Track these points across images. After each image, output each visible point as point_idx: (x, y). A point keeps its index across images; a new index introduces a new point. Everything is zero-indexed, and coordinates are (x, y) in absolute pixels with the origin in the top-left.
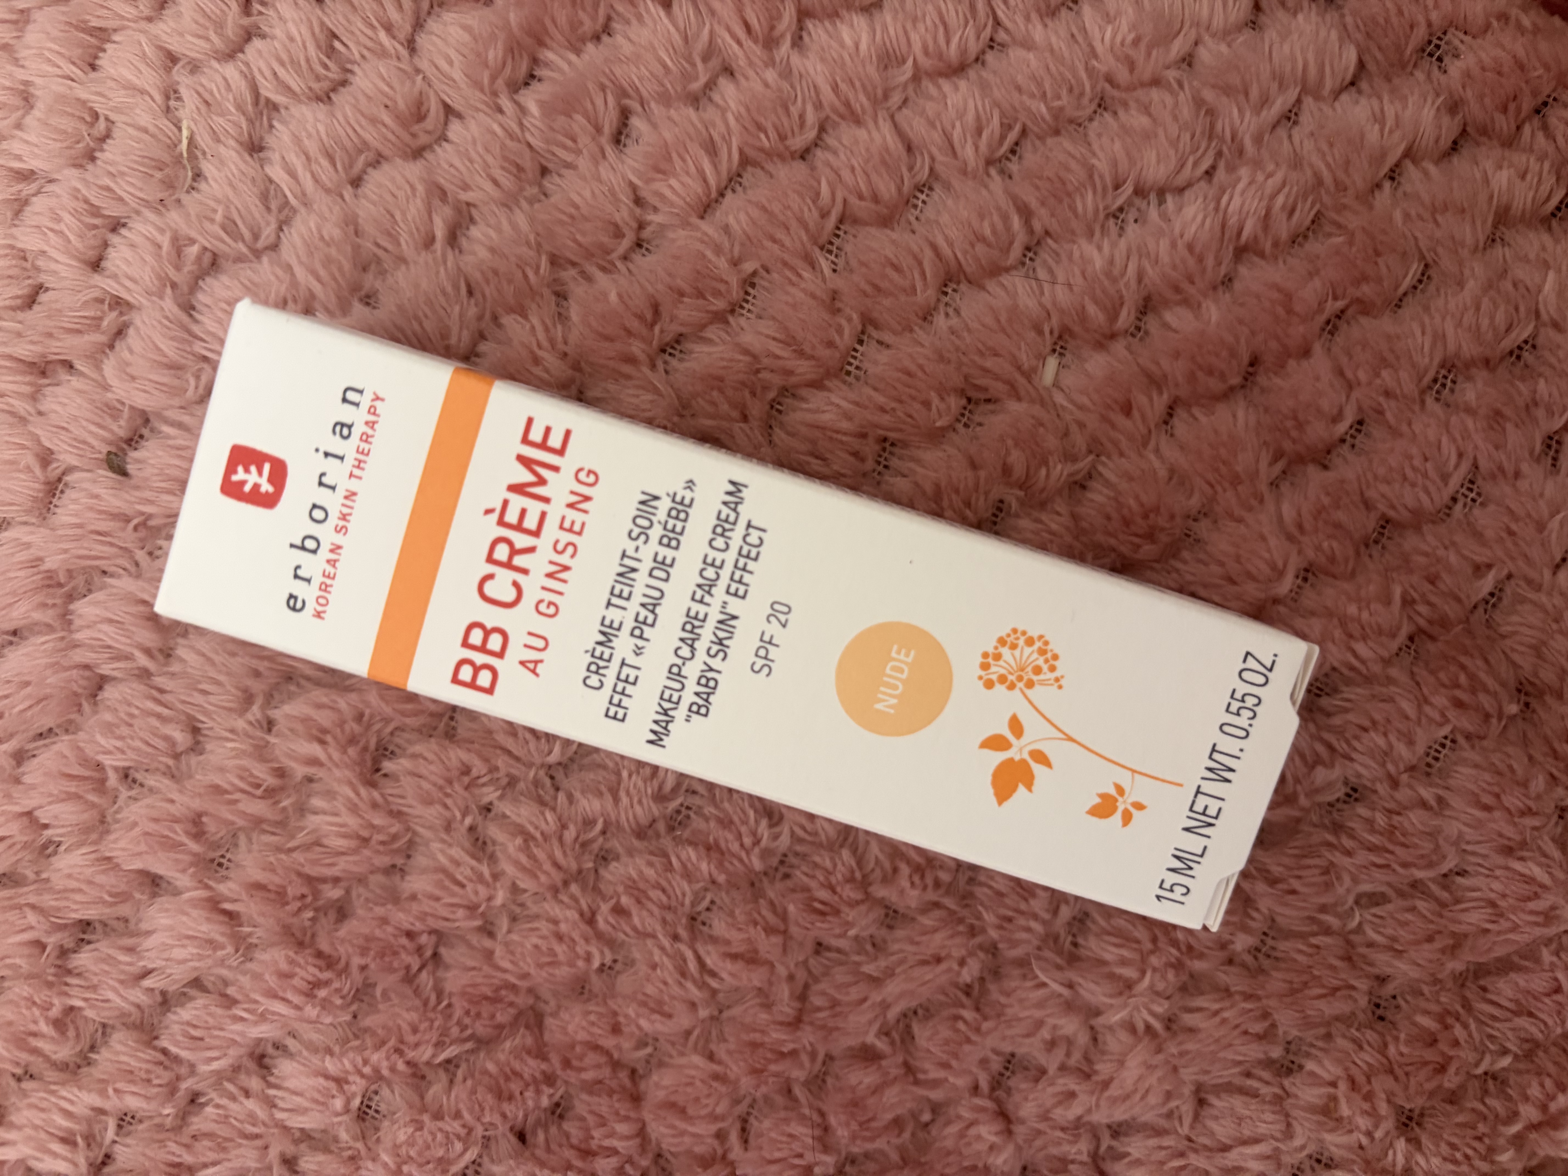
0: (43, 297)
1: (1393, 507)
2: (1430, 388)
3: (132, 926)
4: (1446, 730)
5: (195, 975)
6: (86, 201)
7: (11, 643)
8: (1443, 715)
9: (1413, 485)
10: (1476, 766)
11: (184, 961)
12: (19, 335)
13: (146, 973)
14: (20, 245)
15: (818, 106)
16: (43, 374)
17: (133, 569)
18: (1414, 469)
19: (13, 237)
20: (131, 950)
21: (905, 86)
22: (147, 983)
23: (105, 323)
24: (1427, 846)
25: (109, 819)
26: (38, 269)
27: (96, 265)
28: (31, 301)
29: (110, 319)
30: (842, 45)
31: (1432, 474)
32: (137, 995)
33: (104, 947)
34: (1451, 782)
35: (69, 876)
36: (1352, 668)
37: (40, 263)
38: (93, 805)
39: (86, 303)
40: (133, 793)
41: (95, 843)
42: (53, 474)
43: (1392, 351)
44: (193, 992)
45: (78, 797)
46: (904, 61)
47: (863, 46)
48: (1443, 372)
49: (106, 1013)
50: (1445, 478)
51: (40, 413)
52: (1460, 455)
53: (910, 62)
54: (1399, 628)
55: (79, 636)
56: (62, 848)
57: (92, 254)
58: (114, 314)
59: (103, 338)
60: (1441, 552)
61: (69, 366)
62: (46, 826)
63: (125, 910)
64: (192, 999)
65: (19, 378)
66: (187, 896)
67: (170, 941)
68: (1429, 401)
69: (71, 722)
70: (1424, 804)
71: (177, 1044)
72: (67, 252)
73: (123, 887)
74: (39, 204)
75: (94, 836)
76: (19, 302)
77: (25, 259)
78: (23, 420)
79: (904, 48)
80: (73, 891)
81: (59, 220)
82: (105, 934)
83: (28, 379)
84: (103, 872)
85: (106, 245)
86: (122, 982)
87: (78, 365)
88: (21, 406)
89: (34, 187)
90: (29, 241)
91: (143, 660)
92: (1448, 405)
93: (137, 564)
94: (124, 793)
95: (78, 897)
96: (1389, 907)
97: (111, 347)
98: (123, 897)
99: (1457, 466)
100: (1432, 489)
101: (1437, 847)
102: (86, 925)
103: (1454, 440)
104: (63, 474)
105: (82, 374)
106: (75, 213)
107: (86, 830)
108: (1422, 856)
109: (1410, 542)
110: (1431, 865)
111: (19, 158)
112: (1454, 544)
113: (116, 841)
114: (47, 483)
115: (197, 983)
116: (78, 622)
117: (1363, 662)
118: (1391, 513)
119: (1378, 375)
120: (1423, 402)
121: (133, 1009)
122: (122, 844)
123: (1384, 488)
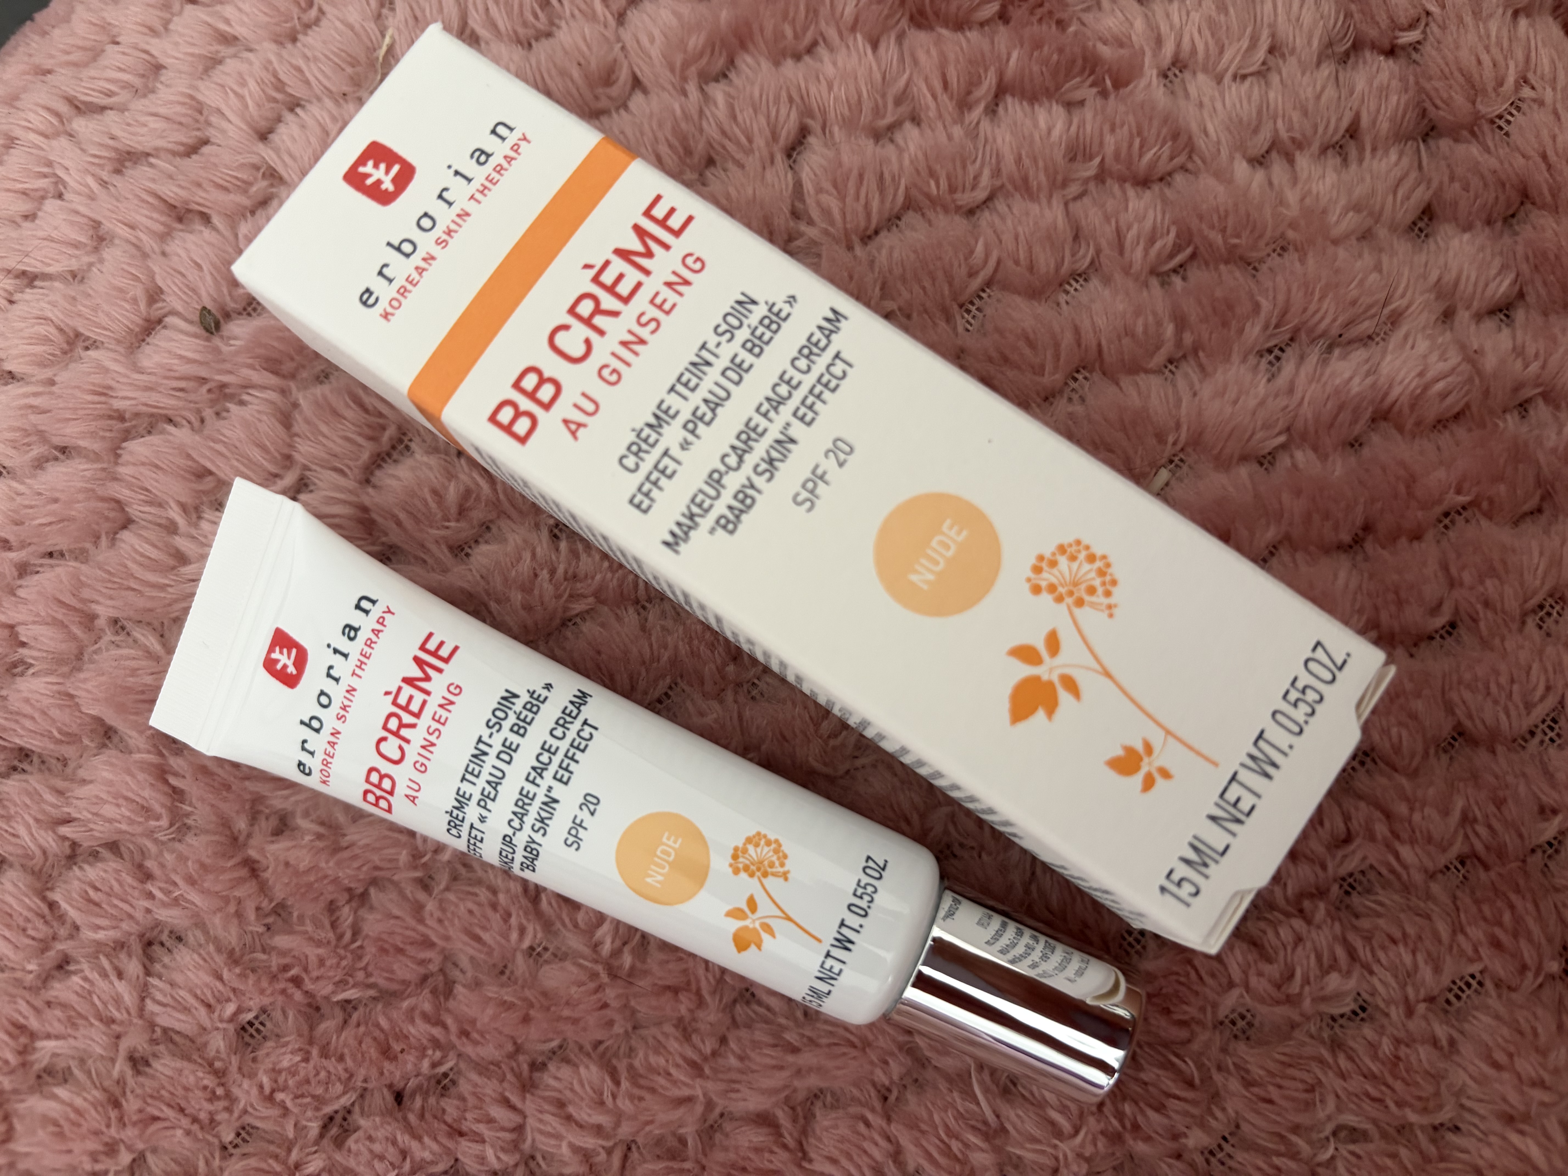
0: (206, 149)
1: (1470, 717)
2: (1534, 611)
3: (69, 770)
4: (1475, 968)
5: (115, 837)
6: (275, 75)
7: (56, 459)
8: (1476, 951)
9: (1496, 702)
10: (1497, 1017)
11: (110, 821)
12: (171, 177)
13: (67, 821)
14: (200, 97)
15: (997, 173)
16: (180, 220)
17: (196, 424)
18: (1498, 685)
19: (197, 89)
20: (60, 793)
21: (1086, 181)
22: (64, 830)
23: (254, 189)
24: (1428, 1089)
25: (86, 657)
26: (208, 123)
27: (264, 136)
28: (192, 150)
29: (260, 186)
30: (1036, 125)
31: (1516, 697)
32: (48, 840)
33: (35, 781)
34: (1466, 1026)
35: (27, 701)
36: (1393, 871)
37: (214, 119)
38: (75, 638)
39: (243, 165)
40: (117, 638)
41: (63, 675)
42: (155, 314)
43: (1504, 562)
44: (105, 853)
45: (62, 625)
46: (1091, 158)
47: (1056, 133)
48: (1550, 601)
49: (11, 849)
50: (1529, 706)
51: (164, 254)
52: (1548, 688)
53: (1097, 160)
54: (1451, 844)
55: (122, 470)
56: (31, 671)
57: (263, 125)
58: (265, 183)
59: (246, 202)
60: (1510, 779)
61: (206, 218)
62: (23, 644)
63: (69, 751)
64: (103, 860)
65: (155, 215)
66: (137, 756)
67: (104, 796)
68: (1531, 623)
69: (84, 551)
70: (1435, 1042)
71: (69, 900)
72: (243, 118)
73: (74, 729)
74: (231, 66)
75: (65, 669)
76: (181, 148)
77: (201, 113)
78: (145, 256)
79: (1095, 148)
80: (25, 716)
81: (243, 84)
82: (40, 770)
83: (163, 219)
84: (60, 707)
85: (279, 120)
86: (37, 820)
87: (216, 220)
88: (148, 242)
89: (231, 50)
90: (209, 95)
91: (175, 514)
92: (1548, 635)
93: (202, 421)
94: (109, 636)
95: (28, 723)
96: (1371, 1147)
97: (253, 213)
98: (72, 738)
99: (1543, 698)
100: (1513, 713)
101: (1437, 1094)
102: (24, 754)
103: (1546, 671)
104: (165, 316)
105: (215, 229)
106: (260, 83)
107: (59, 660)
108: (1420, 1098)
109: (1482, 757)
110: (1425, 1110)
111: (227, 22)
112: (1524, 775)
113: (85, 680)
114: (147, 320)
115: (113, 847)
116: (126, 457)
117: (1405, 867)
118: (1468, 723)
119: (1482, 582)
120: (1523, 623)
121: (38, 853)
122: (89, 686)
123: (1467, 695)
